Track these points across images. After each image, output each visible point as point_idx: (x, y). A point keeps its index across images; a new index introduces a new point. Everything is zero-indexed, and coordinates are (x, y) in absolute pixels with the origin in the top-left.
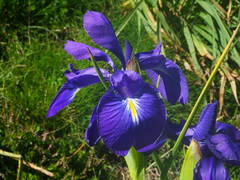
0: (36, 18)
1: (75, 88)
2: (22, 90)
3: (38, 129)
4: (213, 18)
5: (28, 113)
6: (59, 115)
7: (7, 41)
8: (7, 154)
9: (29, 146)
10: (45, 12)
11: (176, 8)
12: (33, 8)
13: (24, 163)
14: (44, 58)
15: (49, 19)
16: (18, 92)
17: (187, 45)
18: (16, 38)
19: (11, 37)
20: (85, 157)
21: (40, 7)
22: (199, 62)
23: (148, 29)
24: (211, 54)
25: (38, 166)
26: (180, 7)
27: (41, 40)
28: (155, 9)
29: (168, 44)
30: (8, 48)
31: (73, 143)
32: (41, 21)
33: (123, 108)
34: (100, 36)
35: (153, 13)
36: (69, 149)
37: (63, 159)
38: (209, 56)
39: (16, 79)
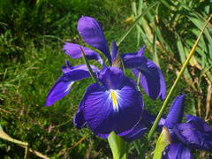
0: (51, 29)
1: (69, 81)
2: (34, 89)
3: (45, 123)
4: (203, 34)
5: (38, 109)
6: (65, 112)
7: (25, 47)
8: (16, 141)
9: (37, 137)
10: (59, 24)
11: (171, 24)
12: (49, 20)
13: (31, 150)
14: (55, 62)
15: (61, 31)
16: (31, 91)
17: (179, 57)
18: (33, 45)
19: (28, 44)
20: (84, 150)
21: (55, 19)
22: (190, 72)
23: (146, 41)
24: (200, 65)
25: (43, 154)
26: (175, 23)
27: (53, 48)
28: (152, 24)
29: (163, 54)
30: (26, 54)
31: (75, 137)
32: (54, 32)
33: (106, 98)
34: (90, 37)
35: (151, 28)
36: (71, 142)
37: (64, 150)
38: (198, 67)
39: (30, 79)
